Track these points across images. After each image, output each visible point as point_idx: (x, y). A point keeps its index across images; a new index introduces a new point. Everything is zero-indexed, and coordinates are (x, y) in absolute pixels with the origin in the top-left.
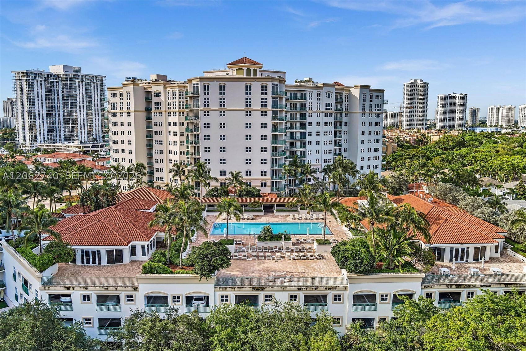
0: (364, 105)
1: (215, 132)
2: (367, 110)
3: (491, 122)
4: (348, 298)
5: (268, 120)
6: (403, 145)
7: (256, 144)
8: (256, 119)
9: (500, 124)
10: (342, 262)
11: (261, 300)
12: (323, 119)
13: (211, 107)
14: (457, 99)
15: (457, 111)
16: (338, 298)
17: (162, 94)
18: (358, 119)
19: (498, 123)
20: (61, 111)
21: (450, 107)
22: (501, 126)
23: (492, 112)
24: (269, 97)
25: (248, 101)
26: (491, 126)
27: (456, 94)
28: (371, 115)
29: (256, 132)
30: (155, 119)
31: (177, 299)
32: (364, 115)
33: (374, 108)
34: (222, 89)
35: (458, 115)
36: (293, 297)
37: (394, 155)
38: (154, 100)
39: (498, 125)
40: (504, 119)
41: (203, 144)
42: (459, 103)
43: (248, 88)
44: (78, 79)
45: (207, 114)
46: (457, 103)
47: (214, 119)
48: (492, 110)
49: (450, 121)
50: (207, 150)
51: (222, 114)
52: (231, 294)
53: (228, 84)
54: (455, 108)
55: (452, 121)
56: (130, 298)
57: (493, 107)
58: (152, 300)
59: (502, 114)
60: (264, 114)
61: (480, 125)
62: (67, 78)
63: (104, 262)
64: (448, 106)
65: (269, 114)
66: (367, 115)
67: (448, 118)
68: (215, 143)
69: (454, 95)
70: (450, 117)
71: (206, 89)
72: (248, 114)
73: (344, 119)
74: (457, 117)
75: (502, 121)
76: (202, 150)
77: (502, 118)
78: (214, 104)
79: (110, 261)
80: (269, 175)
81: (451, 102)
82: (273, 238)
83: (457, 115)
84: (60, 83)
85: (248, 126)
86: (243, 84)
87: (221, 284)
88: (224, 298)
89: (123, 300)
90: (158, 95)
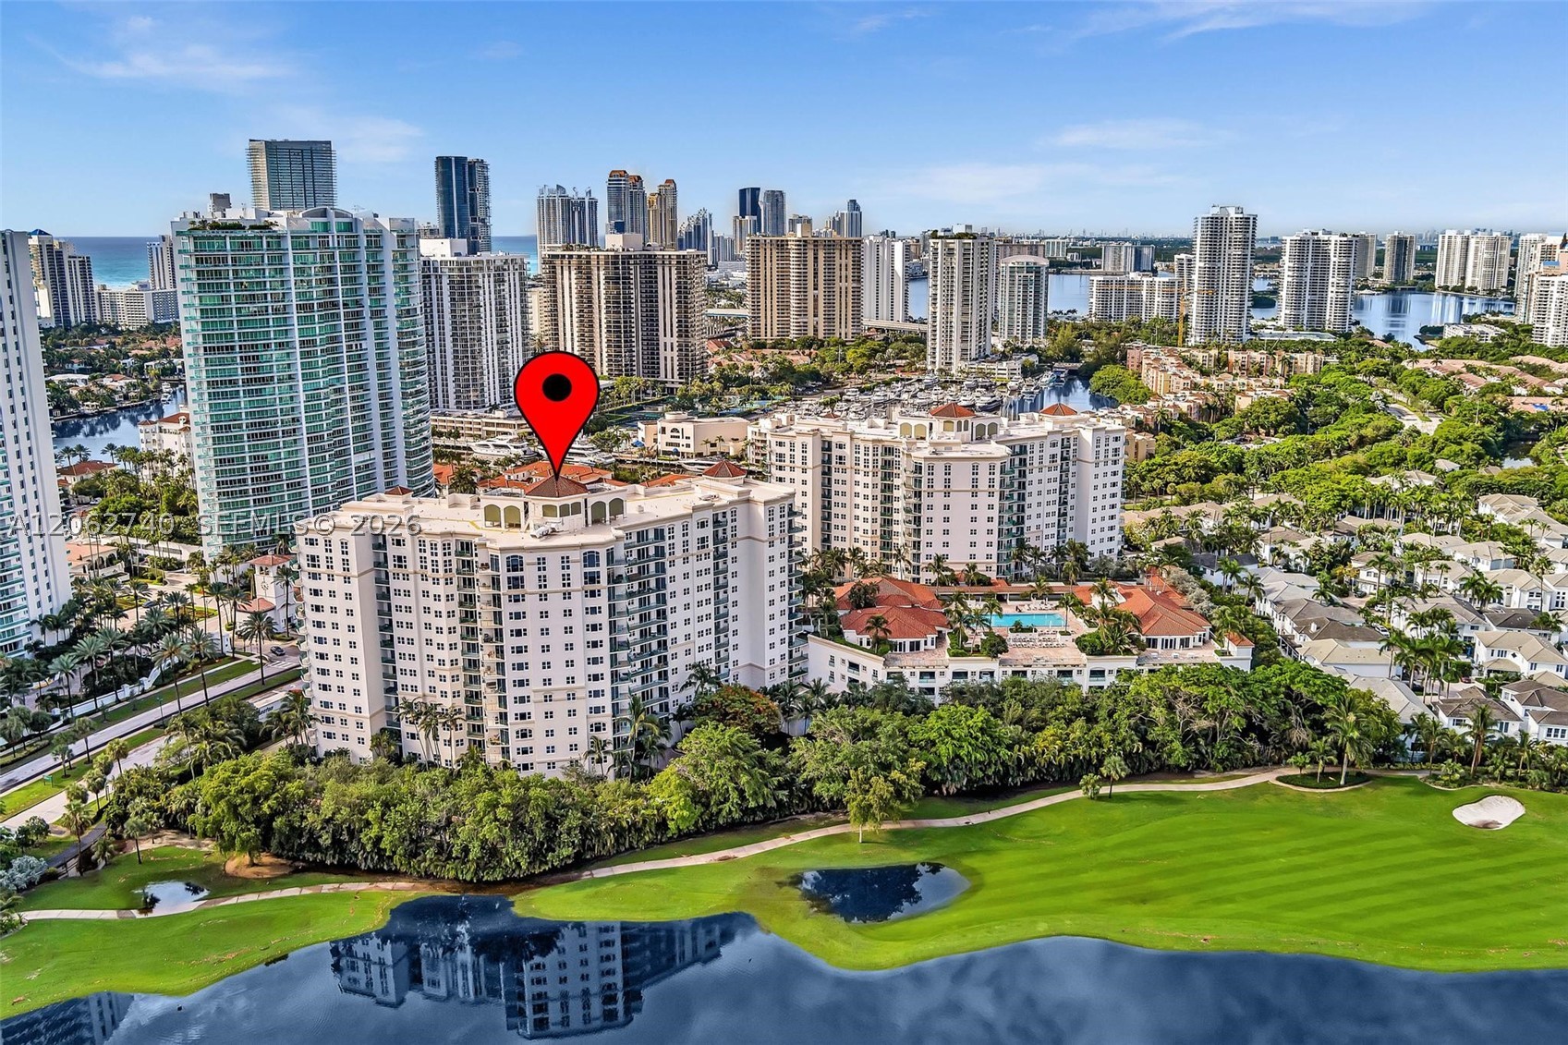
0: (1098, 453)
1: (938, 513)
2: (1102, 458)
3: (1446, 277)
4: (1086, 672)
5: (995, 501)
6: (1172, 426)
7: (982, 526)
8: (983, 500)
9: (1468, 284)
10: (1083, 649)
11: (1029, 674)
12: (1046, 475)
13: (936, 488)
14: (1332, 247)
15: (1331, 280)
16: (1080, 672)
17: (848, 446)
18: (1090, 470)
19: (1463, 279)
20: (449, 340)
21: (1314, 270)
22: (1471, 289)
23: (1449, 248)
24: (997, 477)
25: (975, 481)
26: (1446, 288)
27: (1330, 233)
28: (1106, 463)
29: (983, 513)
30: (835, 476)
31: (973, 673)
32: (1097, 465)
33: (1110, 454)
34: (948, 468)
35: (1334, 289)
36: (1050, 672)
37: (1150, 462)
38: (835, 452)
39: (1463, 285)
40: (1482, 270)
41: (925, 526)
42: (1336, 259)
43: (975, 468)
44: (482, 269)
45: (930, 495)
46: (1333, 259)
47: (939, 500)
48: (1449, 243)
49: (1312, 303)
50: (929, 532)
51: (947, 494)
52: (1009, 670)
53: (954, 464)
54: (1325, 270)
55: (1318, 306)
56: (942, 674)
57: (1453, 233)
58: (956, 675)
59: (1476, 254)
60: (991, 494)
61: (1416, 284)
62: (460, 270)
63: (908, 650)
64: (1310, 265)
65: (997, 495)
66: (1101, 464)
67: (1308, 297)
68: (938, 526)
69: (1326, 237)
70: (1313, 293)
71: (931, 468)
72: (974, 495)
73: (1072, 469)
74: (1330, 295)
75: (1474, 276)
76: (923, 532)
77: (1475, 267)
78: (939, 485)
79: (912, 649)
80: (994, 559)
81: (1316, 255)
82: (1024, 630)
83: (1330, 289)
84: (445, 281)
85: (974, 507)
86: (970, 464)
87: (1002, 663)
88: (1004, 673)
89: (937, 675)
90: (841, 446)
